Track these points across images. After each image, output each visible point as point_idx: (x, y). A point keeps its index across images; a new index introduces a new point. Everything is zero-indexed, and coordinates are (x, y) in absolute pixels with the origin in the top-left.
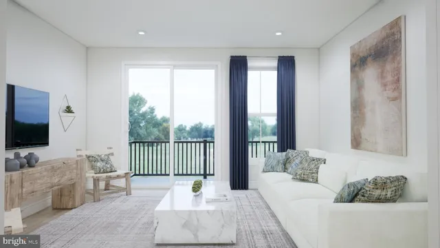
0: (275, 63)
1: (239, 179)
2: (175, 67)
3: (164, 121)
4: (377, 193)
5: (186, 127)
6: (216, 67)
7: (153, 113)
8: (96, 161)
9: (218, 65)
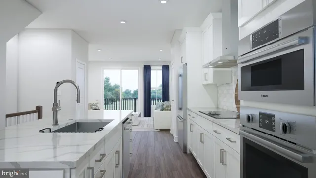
0: (161, 68)
1: (147, 113)
2: (122, 69)
3: (116, 87)
4: (167, 108)
5: (131, 91)
6: (138, 69)
8: (92, 105)
9: (139, 68)
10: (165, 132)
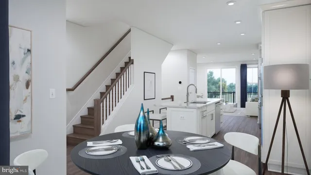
2: (222, 68)
7: (212, 75)
9: (237, 67)
10: (253, 118)
